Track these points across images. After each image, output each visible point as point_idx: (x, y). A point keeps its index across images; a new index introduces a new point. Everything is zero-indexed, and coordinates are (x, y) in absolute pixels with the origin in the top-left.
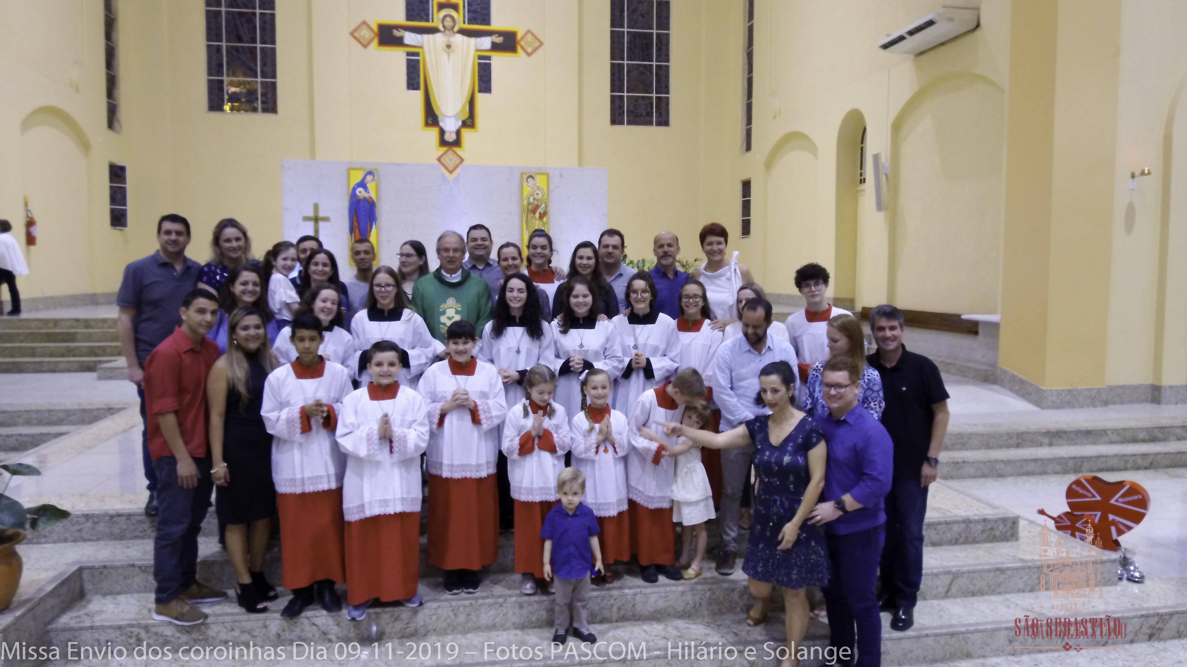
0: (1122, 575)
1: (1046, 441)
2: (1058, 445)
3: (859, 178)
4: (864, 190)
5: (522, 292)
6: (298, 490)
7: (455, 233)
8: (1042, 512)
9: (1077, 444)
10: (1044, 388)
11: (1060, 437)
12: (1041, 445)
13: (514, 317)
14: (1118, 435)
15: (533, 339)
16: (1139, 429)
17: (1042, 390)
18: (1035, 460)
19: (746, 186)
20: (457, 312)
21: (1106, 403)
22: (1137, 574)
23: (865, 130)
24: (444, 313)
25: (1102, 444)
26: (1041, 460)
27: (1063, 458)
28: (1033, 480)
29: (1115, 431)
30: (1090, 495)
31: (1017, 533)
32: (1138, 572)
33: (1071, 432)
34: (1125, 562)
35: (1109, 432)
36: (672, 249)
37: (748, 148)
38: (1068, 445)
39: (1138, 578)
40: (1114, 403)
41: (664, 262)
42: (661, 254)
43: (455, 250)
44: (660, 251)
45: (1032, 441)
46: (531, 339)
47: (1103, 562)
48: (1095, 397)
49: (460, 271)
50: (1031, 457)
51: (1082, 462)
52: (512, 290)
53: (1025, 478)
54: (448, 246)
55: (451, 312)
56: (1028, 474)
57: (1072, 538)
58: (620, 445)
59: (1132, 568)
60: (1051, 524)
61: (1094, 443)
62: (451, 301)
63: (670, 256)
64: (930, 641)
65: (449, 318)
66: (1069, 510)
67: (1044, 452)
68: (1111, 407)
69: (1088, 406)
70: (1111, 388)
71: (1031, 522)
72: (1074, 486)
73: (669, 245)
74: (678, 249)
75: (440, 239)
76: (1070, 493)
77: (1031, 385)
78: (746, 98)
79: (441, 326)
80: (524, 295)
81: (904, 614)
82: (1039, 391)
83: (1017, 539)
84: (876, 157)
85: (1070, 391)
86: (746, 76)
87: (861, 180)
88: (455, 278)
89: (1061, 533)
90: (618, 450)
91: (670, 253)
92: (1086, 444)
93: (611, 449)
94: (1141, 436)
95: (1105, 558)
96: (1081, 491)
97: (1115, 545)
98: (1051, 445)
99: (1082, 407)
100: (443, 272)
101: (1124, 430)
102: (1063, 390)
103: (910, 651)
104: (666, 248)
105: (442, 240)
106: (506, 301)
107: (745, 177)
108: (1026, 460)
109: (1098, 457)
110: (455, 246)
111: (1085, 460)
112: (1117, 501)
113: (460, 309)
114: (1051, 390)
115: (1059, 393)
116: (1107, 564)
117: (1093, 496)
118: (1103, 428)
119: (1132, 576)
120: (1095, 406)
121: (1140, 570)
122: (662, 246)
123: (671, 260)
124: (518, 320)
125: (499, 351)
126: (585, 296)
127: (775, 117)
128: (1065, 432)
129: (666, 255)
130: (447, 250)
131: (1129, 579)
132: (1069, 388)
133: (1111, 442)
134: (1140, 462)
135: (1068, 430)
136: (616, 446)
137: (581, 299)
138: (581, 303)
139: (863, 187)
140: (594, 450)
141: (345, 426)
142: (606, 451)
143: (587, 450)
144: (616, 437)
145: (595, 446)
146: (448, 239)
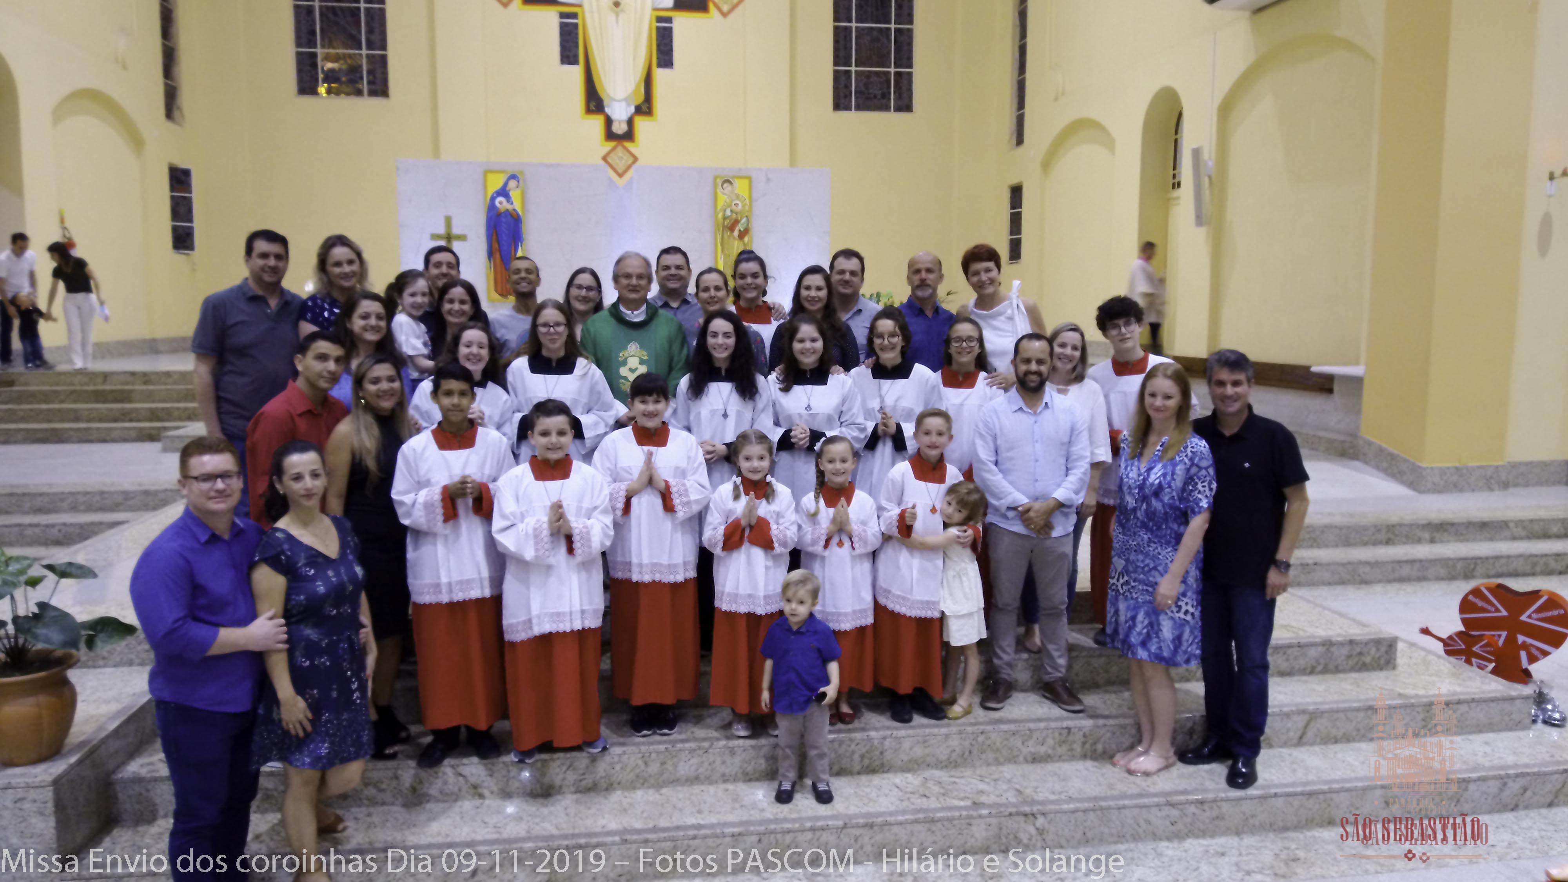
0: (1536, 716)
1: (1427, 535)
2: (1442, 542)
3: (1171, 181)
4: (1178, 198)
5: (729, 337)
6: (445, 599)
7: (638, 255)
8: (1426, 631)
9: (1468, 540)
10: (1423, 465)
11: (1446, 530)
12: (1419, 541)
13: (719, 369)
14: (1524, 528)
15: (744, 399)
16: (1554, 521)
17: (1419, 467)
18: (1412, 562)
19: (1016, 192)
20: (642, 362)
21: (1505, 485)
22: (1557, 716)
23: (1180, 115)
24: (624, 363)
25: (1501, 540)
26: (1421, 561)
27: (1449, 559)
28: (1409, 588)
29: (1520, 523)
30: (1493, 609)
31: (1395, 659)
32: (1558, 712)
33: (1459, 524)
34: (1541, 699)
35: (1511, 525)
36: (931, 276)
37: (1020, 141)
38: (1456, 541)
39: (1558, 721)
40: (1516, 485)
41: (920, 293)
42: (917, 283)
43: (638, 277)
44: (916, 279)
45: (1407, 537)
46: (742, 399)
47: (1511, 699)
48: (1491, 477)
49: (644, 307)
50: (1405, 558)
51: (1476, 564)
52: (715, 335)
53: (1397, 585)
54: (628, 271)
55: (633, 362)
56: (1402, 580)
57: (1467, 666)
58: (860, 539)
59: (1549, 707)
60: (1439, 647)
61: (1491, 539)
62: (633, 348)
63: (929, 286)
64: (1279, 802)
65: (632, 371)
66: (1463, 629)
67: (1423, 551)
68: (1511, 490)
69: (1481, 489)
70: (1514, 466)
71: (1412, 645)
72: (1471, 597)
73: (929, 271)
74: (941, 277)
75: (618, 262)
76: (1465, 606)
77: (1406, 461)
78: (1016, 73)
79: (622, 381)
80: (731, 341)
81: (1244, 766)
82: (1415, 469)
83: (1394, 668)
84: (1196, 153)
85: (1457, 469)
86: (1017, 44)
87: (1174, 184)
88: (638, 316)
89: (1452, 659)
90: (856, 545)
91: (929, 282)
92: (1481, 540)
93: (847, 544)
94: (1555, 529)
95: (1514, 693)
96: (1480, 603)
97: (1525, 677)
98: (1432, 541)
99: (1473, 490)
100: (622, 309)
101: (1532, 521)
102: (1448, 468)
103: (1253, 816)
104: (924, 275)
105: (621, 263)
106: (707, 348)
107: (1014, 181)
108: (1399, 562)
109: (1497, 558)
110: (637, 272)
111: (1479, 561)
112: (1530, 617)
113: (646, 358)
114: (1432, 468)
115: (1443, 472)
116: (1518, 702)
117: (1497, 610)
118: (1505, 519)
119: (1550, 717)
120: (1491, 489)
121: (1561, 709)
122: (918, 271)
123: (930, 291)
124: (723, 373)
125: (699, 414)
126: (814, 340)
127: (1056, 99)
128: (1453, 524)
129: (923, 284)
130: (627, 276)
131: (1545, 722)
132: (1457, 464)
133: (1514, 538)
134: (1553, 564)
135: (1456, 521)
136: (855, 539)
137: (808, 345)
138: (808, 350)
139: (1177, 193)
140: (822, 543)
141: (504, 517)
142: (840, 544)
143: (814, 542)
144: (855, 527)
145: (824, 538)
146: (629, 263)
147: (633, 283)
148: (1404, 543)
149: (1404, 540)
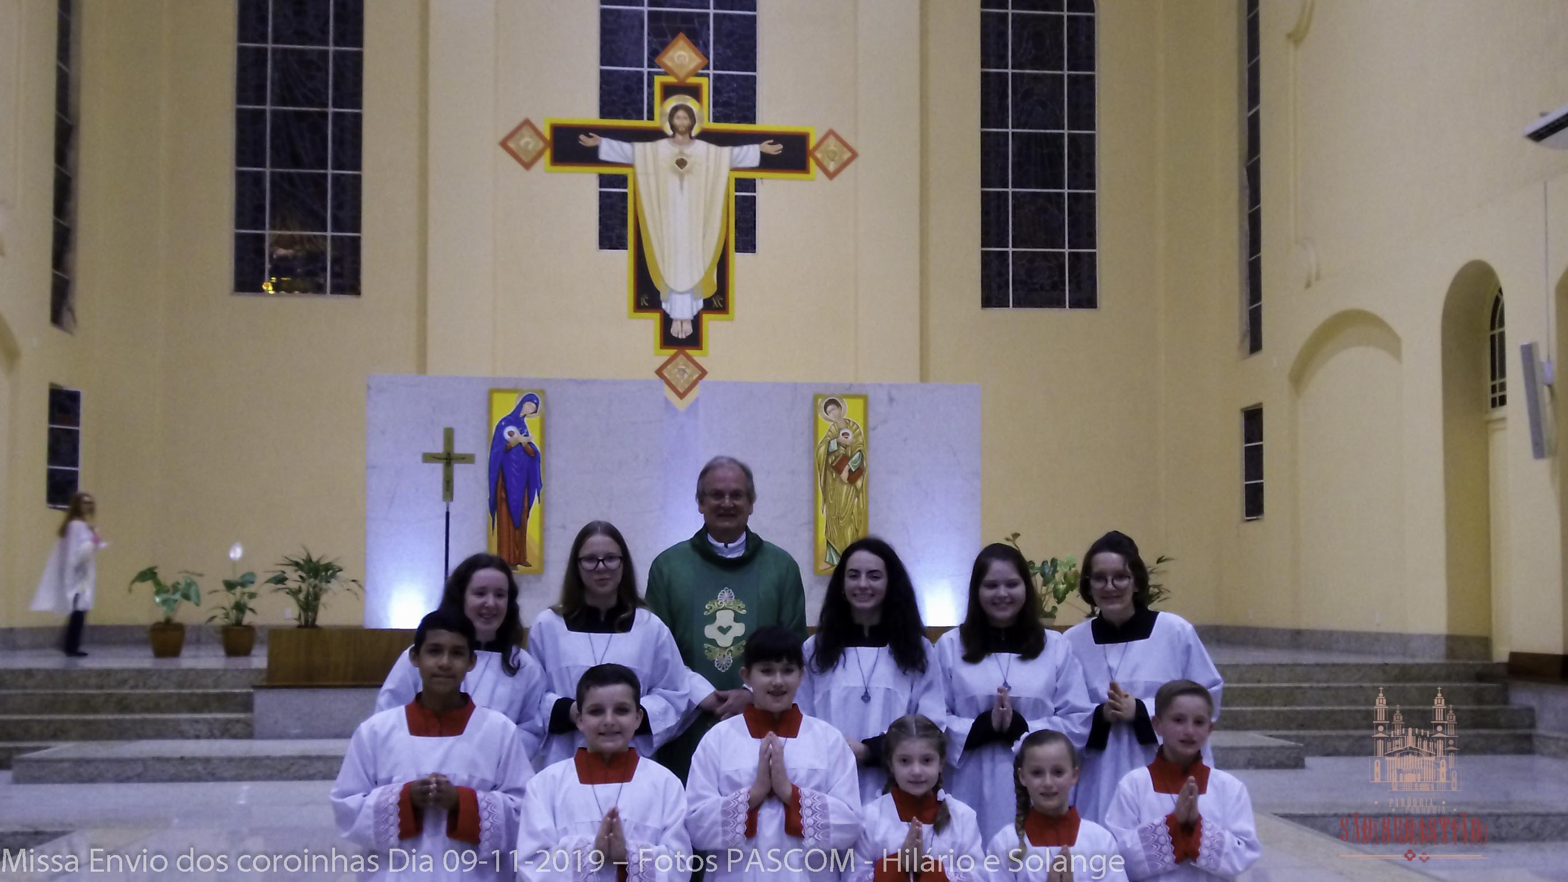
3: (1490, 396)
4: (1503, 419)
5: (877, 578)
19: (1253, 419)
20: (737, 618)
24: (712, 619)
37: (1255, 344)
43: (735, 494)
49: (743, 537)
52: (856, 574)
54: (720, 486)
55: (725, 618)
62: (725, 596)
65: (724, 630)
78: (1246, 251)
79: (706, 645)
84: (1528, 352)
86: (1246, 210)
87: (1494, 401)
88: (734, 550)
100: (711, 540)
106: (844, 595)
107: (1249, 402)
110: (734, 486)
113: (744, 612)
124: (866, 634)
125: (827, 695)
126: (1011, 584)
127: (1308, 285)
130: (719, 494)
137: (1003, 591)
139: (1499, 412)
146: (720, 473)
147: (727, 502)
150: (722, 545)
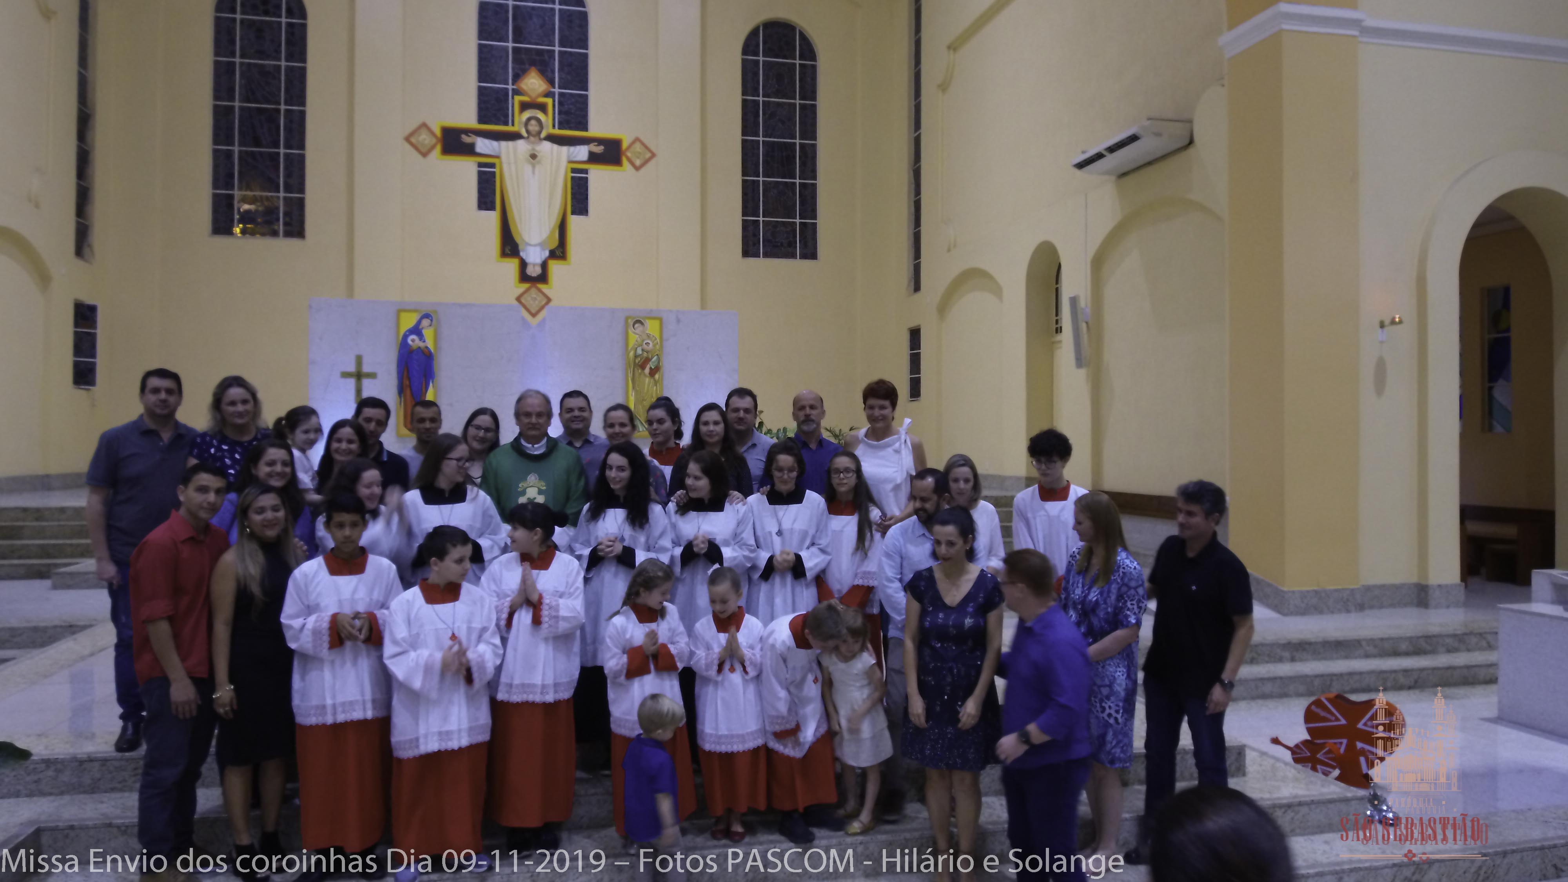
1: (1287, 654)
2: (1301, 660)
3: (1054, 326)
4: (1060, 342)
5: (624, 470)
6: (329, 720)
7: (538, 392)
9: (1325, 659)
10: (1285, 589)
11: (1304, 650)
12: (1281, 660)
13: (615, 496)
14: (1375, 646)
15: (636, 525)
16: (1400, 639)
17: (1283, 591)
18: (1273, 679)
19: (915, 335)
20: (540, 492)
21: (1361, 607)
23: (1059, 268)
24: (523, 492)
25: (1356, 658)
26: (1281, 678)
27: (1307, 676)
28: (1271, 703)
29: (1371, 641)
31: (1244, 766)
33: (1316, 643)
35: (1364, 643)
36: (814, 412)
37: (917, 288)
38: (1314, 659)
40: (1372, 607)
41: (805, 428)
42: (802, 418)
43: (539, 415)
44: (801, 414)
45: (1269, 656)
46: (634, 525)
47: (1346, 800)
48: (1348, 600)
49: (545, 440)
50: (1266, 676)
51: (1332, 680)
52: (610, 468)
53: (1260, 702)
54: (529, 409)
55: (532, 492)
56: (1265, 697)
57: (1311, 772)
58: (751, 663)
60: (1287, 755)
61: (1347, 657)
62: (532, 478)
63: (813, 421)
65: (530, 501)
66: (1308, 738)
67: (1285, 669)
68: (1367, 612)
69: (1340, 611)
70: (1368, 589)
71: (1263, 754)
73: (812, 407)
74: (823, 412)
75: (519, 400)
77: (1269, 585)
78: (913, 226)
80: (626, 474)
82: (1278, 593)
83: (1244, 775)
84: (1074, 301)
85: (1316, 592)
86: (913, 199)
87: (1057, 329)
88: (539, 449)
89: (1299, 766)
90: (749, 669)
91: (813, 417)
92: (1337, 658)
93: (738, 667)
94: (1404, 647)
95: (1349, 795)
98: (1293, 660)
99: (1332, 612)
100: (523, 442)
101: (1382, 639)
102: (1308, 592)
104: (808, 411)
105: (522, 402)
107: (913, 324)
108: (1262, 680)
109: (1351, 674)
110: (538, 409)
111: (1334, 678)
113: (544, 488)
114: (1293, 592)
115: (1304, 595)
116: (1353, 802)
118: (1357, 638)
120: (1348, 611)
122: (803, 408)
123: (815, 426)
127: (949, 250)
128: (1310, 644)
129: (808, 419)
130: (528, 415)
132: (1316, 588)
133: (1367, 656)
134: (1402, 680)
135: (1313, 640)
136: (747, 664)
139: (1059, 337)
140: (715, 668)
141: (395, 642)
142: (732, 670)
143: (708, 666)
144: (747, 653)
145: (716, 662)
146: (530, 401)
147: (534, 420)
148: (1267, 662)
149: (1267, 659)
150: (530, 446)
